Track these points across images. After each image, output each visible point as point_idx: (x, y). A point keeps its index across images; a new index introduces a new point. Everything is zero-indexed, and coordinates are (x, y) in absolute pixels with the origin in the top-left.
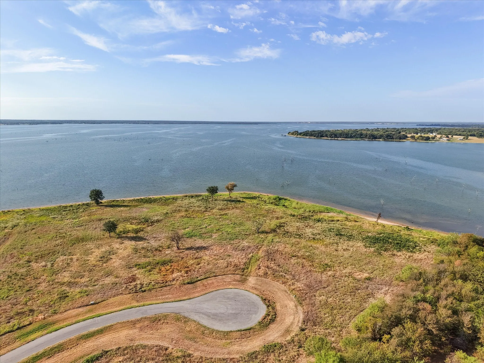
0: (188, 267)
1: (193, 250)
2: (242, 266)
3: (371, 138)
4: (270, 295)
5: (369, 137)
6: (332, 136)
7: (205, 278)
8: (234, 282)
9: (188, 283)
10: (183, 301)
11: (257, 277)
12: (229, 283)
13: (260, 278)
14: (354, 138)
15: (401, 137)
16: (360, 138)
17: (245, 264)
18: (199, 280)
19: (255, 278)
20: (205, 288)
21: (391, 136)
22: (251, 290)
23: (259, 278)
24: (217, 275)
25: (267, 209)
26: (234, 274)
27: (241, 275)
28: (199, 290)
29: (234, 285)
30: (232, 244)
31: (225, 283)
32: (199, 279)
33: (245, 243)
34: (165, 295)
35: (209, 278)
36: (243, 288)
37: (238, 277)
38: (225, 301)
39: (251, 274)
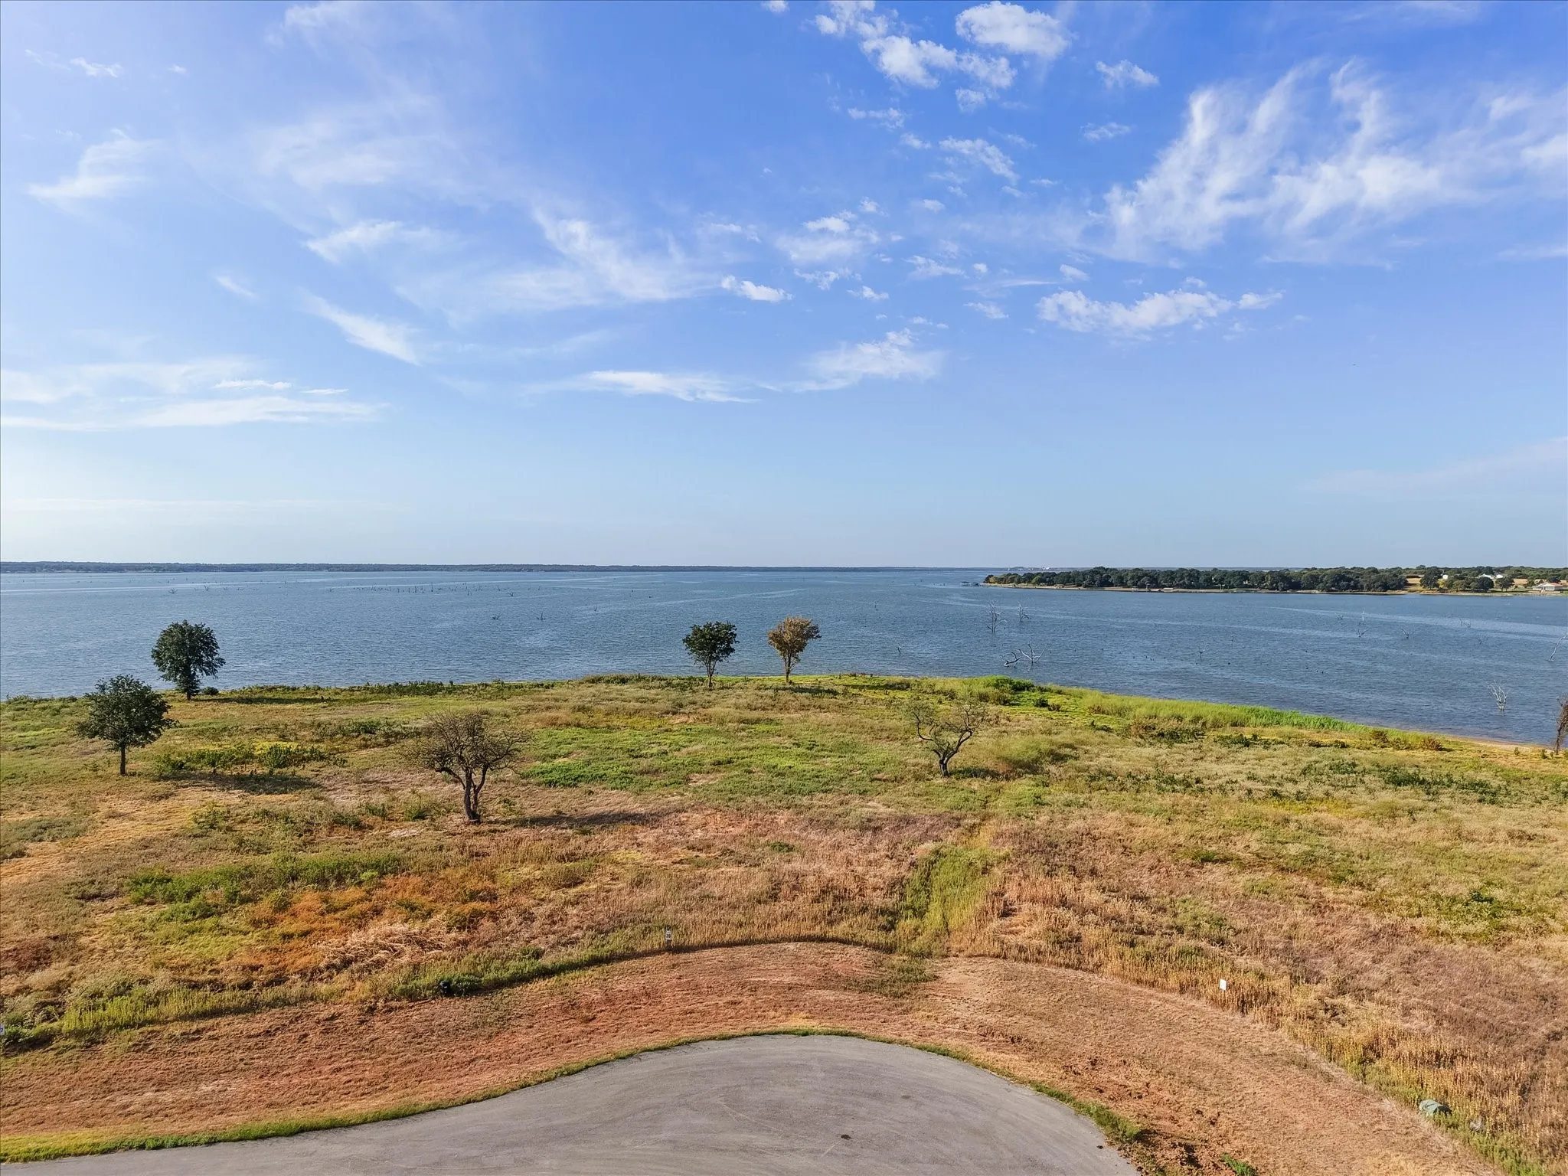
0: (493, 898)
2: (878, 900)
3: (1281, 584)
5: (1271, 584)
6: (1139, 580)
7: (595, 961)
8: (828, 995)
9: (448, 990)
11: (1006, 964)
12: (789, 997)
13: (1033, 968)
15: (1386, 583)
16: (1241, 586)
17: (896, 885)
18: (545, 973)
19: (992, 966)
20: (579, 1028)
21: (1349, 580)
22: (978, 1051)
23: (1021, 966)
24: (695, 939)
26: (822, 939)
27: (876, 947)
28: (522, 1039)
29: (824, 1010)
31: (747, 1000)
32: (547, 961)
35: (622, 958)
36: (908, 1036)
37: (853, 960)
38: (742, 1137)
39: (955, 946)
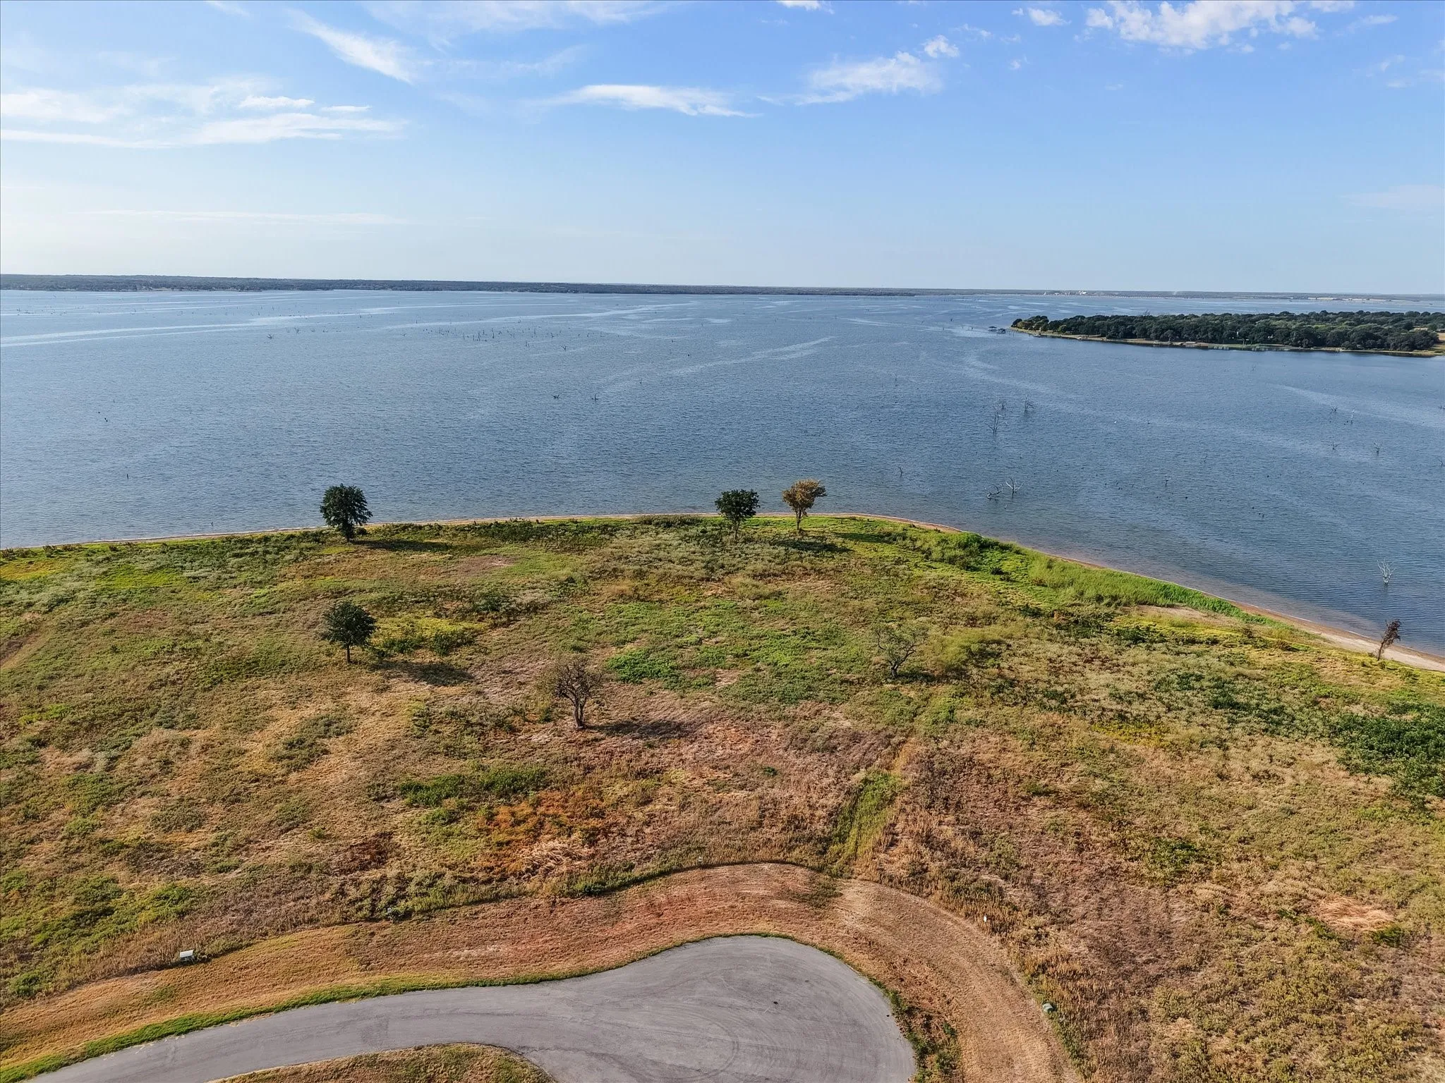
0: (600, 815)
1: (637, 734)
2: (819, 827)
3: (1306, 341)
4: (933, 984)
5: (1296, 341)
6: (1162, 333)
7: (662, 874)
8: (782, 904)
9: (589, 893)
10: (552, 985)
11: (881, 888)
12: (760, 908)
13: (894, 892)
14: (1241, 343)
15: (1414, 342)
16: (1265, 341)
17: (834, 815)
18: (637, 881)
19: (872, 889)
20: (655, 921)
22: (850, 954)
23: (888, 890)
24: (715, 860)
25: (932, 583)
26: (783, 862)
27: (812, 869)
28: (629, 927)
29: (778, 915)
30: (788, 720)
31: (740, 905)
32: (636, 873)
33: (841, 720)
34: (482, 942)
35: (676, 871)
36: (817, 940)
37: (799, 878)
38: (729, 1000)
39: (857, 869)
